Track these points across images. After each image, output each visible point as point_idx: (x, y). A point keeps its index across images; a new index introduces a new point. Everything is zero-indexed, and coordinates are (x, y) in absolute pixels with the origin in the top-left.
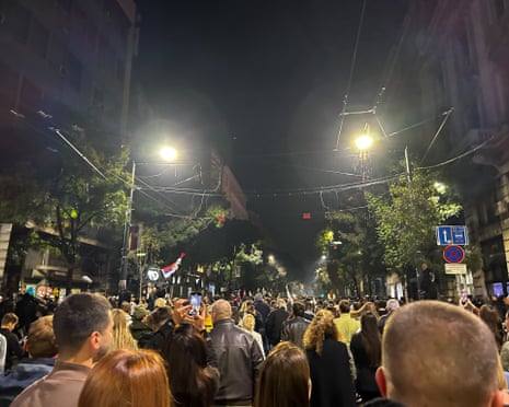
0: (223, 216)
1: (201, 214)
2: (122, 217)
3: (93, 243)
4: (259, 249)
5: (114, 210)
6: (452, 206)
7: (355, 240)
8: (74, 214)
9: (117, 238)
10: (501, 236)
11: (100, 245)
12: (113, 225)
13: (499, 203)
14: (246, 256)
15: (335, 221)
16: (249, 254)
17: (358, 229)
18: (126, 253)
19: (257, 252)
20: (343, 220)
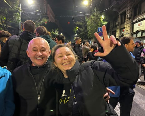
0: (47, 21)
1: (41, 20)
2: (19, 20)
3: (10, 27)
4: (57, 31)
5: (16, 18)
6: (106, 22)
7: (82, 30)
8: (5, 19)
9: (17, 26)
10: (116, 30)
11: (12, 28)
12: (16, 22)
13: (117, 22)
14: (54, 33)
15: (78, 24)
16: (55, 32)
17: (83, 27)
18: (20, 30)
19: (57, 32)
20: (80, 24)
